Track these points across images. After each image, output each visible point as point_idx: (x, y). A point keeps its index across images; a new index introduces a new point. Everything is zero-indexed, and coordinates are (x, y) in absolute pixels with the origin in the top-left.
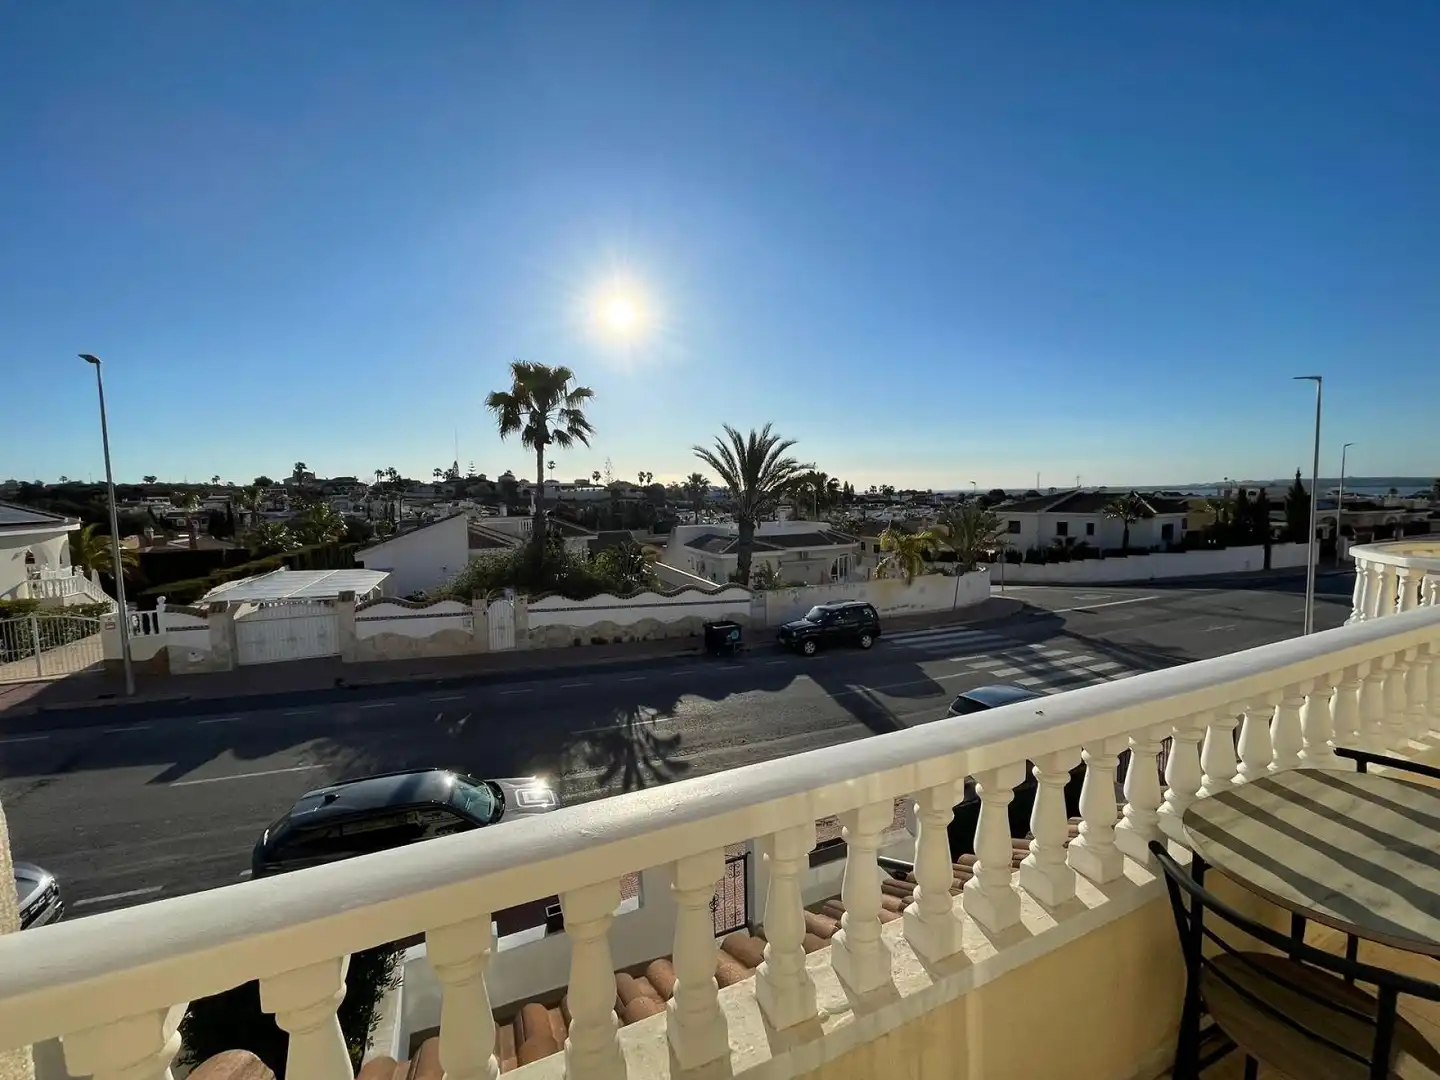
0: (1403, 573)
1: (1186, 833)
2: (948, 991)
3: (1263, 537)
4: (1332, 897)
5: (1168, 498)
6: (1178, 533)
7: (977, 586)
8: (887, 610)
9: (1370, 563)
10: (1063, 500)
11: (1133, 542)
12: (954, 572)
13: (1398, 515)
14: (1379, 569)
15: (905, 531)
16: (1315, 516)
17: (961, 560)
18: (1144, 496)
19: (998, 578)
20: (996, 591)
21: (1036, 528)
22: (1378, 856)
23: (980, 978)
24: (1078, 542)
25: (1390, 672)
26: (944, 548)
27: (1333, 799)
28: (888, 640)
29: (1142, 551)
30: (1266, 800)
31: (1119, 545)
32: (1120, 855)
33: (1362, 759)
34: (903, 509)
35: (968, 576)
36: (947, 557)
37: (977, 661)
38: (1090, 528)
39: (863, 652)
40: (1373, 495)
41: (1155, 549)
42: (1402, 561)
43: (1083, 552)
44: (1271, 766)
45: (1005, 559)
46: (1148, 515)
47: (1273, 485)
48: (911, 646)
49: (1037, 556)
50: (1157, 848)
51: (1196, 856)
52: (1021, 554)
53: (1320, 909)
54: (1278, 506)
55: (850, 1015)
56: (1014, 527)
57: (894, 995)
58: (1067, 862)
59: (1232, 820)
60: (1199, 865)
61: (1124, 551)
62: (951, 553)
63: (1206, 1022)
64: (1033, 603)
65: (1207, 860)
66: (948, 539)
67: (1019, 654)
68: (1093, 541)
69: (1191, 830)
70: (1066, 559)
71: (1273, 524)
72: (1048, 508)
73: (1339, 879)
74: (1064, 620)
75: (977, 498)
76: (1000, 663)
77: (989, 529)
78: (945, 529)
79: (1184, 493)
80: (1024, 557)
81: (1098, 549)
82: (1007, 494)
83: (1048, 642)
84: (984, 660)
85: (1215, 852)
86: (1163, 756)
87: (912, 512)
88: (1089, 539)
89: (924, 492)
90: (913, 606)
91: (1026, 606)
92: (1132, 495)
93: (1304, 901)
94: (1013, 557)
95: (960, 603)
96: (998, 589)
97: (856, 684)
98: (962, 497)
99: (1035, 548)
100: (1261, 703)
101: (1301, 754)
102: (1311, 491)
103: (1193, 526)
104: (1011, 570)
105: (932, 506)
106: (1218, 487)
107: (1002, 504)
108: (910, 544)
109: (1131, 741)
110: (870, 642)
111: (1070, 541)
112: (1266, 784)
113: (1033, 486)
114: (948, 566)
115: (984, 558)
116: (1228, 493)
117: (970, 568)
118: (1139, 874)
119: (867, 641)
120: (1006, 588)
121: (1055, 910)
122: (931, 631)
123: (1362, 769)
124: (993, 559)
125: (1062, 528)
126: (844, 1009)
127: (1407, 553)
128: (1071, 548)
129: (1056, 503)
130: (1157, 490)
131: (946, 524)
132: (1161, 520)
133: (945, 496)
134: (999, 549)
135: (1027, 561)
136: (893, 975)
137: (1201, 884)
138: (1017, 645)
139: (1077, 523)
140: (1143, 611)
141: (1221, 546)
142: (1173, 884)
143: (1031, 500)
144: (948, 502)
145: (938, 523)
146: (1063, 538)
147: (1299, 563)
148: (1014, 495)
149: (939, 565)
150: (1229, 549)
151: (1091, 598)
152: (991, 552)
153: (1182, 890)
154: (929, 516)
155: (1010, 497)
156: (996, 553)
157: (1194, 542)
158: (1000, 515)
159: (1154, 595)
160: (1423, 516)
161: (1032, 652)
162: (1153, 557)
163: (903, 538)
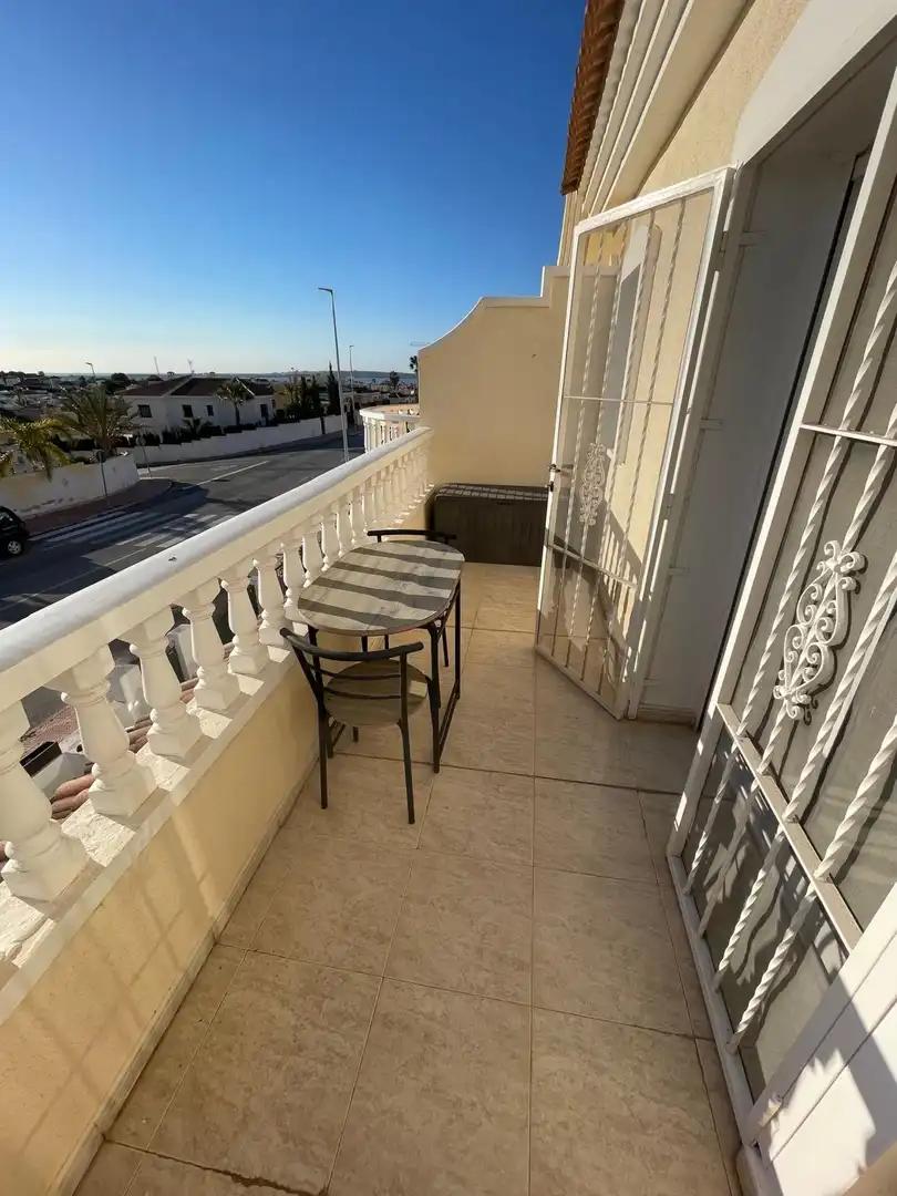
0: (383, 424)
1: (301, 614)
2: (152, 826)
3: (319, 413)
4: (377, 619)
5: (259, 383)
6: (271, 412)
7: (123, 471)
8: (29, 510)
9: (370, 419)
10: (182, 384)
11: (244, 421)
12: (95, 459)
13: (378, 395)
14: (373, 422)
15: (23, 419)
16: (342, 396)
17: (99, 447)
18: (243, 381)
19: (142, 462)
20: (144, 474)
21: (166, 411)
22: (392, 586)
23: (177, 800)
24: (203, 422)
25: (384, 481)
26: (78, 436)
27: (370, 561)
28: (40, 542)
29: (251, 427)
30: (340, 575)
31: (234, 423)
32: (264, 648)
33: (379, 534)
34: (13, 395)
35: (110, 463)
36: (86, 445)
37: (142, 540)
38: (210, 408)
39: (13, 561)
40: (366, 382)
41: (259, 425)
42: (381, 416)
43: (209, 431)
44: (340, 553)
45: (143, 441)
46: (249, 398)
47: (319, 374)
48: (73, 541)
49: (172, 438)
50: (285, 632)
51: (310, 628)
52: (158, 437)
53: (372, 628)
54: (323, 389)
55: (50, 923)
56: (145, 411)
57: (97, 869)
58: (230, 671)
59: (325, 594)
60: (312, 631)
61: (238, 428)
62: (87, 441)
63: (331, 721)
64: (178, 479)
65: (315, 627)
66: (80, 426)
67: (179, 525)
68: (215, 421)
69: (304, 611)
70: (197, 438)
71: (323, 402)
72: (171, 391)
73: (378, 606)
74: (207, 490)
75: (99, 383)
76: (163, 536)
77: (120, 414)
78: (74, 416)
79: (270, 379)
80: (162, 440)
81: (219, 427)
82: (130, 378)
83: (200, 510)
84: (147, 538)
85: (320, 619)
86: (280, 568)
87: (26, 397)
88: (211, 419)
89: (34, 375)
90: (60, 501)
91: (174, 484)
92: (235, 380)
93: (364, 627)
94: (151, 440)
95: (111, 489)
96: (145, 471)
97: (18, 594)
98: (83, 381)
99: (169, 430)
100: (328, 512)
101: (353, 541)
102: (337, 378)
103: (280, 406)
104: (151, 451)
105: (51, 391)
106: (288, 375)
107: (128, 388)
108: (32, 432)
109: (255, 562)
110: (18, 547)
111: (197, 422)
112: (339, 565)
113: (153, 371)
114: (89, 455)
115: (124, 443)
116: (295, 380)
117: (112, 454)
118: (279, 654)
119: (14, 547)
120: (152, 469)
121: (229, 711)
122: (89, 522)
123: (379, 540)
124: (132, 444)
125: (188, 410)
126: (43, 922)
127: (383, 412)
128: (199, 428)
129: (177, 387)
130: (252, 376)
131: (72, 409)
132: (259, 400)
133: (63, 380)
134: (136, 432)
135: (165, 442)
136: (91, 854)
137: (316, 644)
138: (173, 519)
139: (199, 404)
140: (260, 474)
141: (296, 420)
142: (298, 652)
143: (156, 385)
144: (70, 387)
145: (63, 409)
146: (190, 420)
147: (338, 430)
148: (137, 379)
149: (77, 454)
150: (303, 422)
151: (222, 468)
152: (129, 436)
153: (305, 655)
154: (50, 402)
155: (134, 382)
156: (135, 437)
157: (280, 419)
158: (127, 399)
159: (265, 460)
160: (386, 396)
161: (191, 520)
162: (259, 431)
163: (23, 427)
